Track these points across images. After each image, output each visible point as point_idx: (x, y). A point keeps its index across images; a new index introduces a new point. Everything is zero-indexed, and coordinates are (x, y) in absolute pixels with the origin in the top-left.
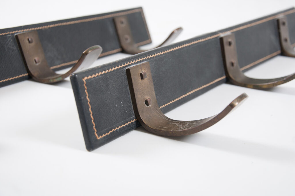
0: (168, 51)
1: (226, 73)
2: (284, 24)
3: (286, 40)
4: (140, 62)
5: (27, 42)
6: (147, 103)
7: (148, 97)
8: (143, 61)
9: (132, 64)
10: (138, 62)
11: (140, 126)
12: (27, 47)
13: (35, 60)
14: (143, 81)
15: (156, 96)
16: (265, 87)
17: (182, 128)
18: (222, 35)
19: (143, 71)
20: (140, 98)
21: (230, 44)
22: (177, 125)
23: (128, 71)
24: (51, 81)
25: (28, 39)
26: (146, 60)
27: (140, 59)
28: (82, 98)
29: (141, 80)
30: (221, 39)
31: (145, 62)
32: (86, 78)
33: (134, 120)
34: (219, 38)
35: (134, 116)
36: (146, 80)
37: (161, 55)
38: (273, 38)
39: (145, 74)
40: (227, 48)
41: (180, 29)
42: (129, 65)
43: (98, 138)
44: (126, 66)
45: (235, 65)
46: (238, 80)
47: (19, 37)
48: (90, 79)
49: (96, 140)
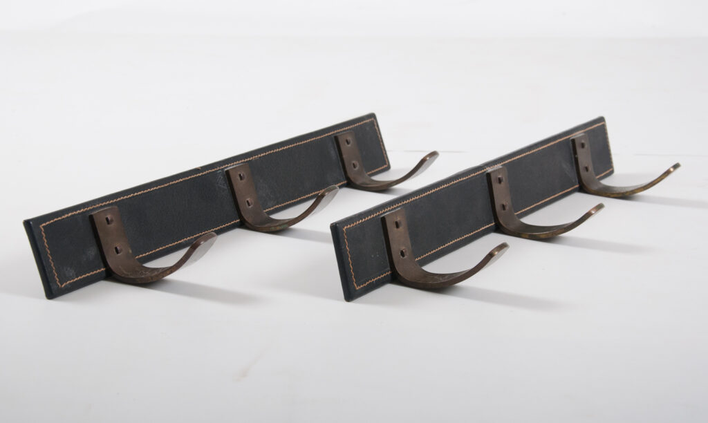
0: (424, 195)
1: (496, 218)
2: (583, 146)
3: (587, 169)
4: (395, 208)
5: (239, 178)
6: (403, 254)
7: (404, 248)
8: (398, 207)
9: (387, 212)
10: (392, 209)
11: (396, 279)
12: (239, 185)
13: (248, 202)
14: (399, 230)
15: (412, 246)
16: (543, 237)
17: (442, 280)
18: (489, 170)
19: (398, 219)
20: (396, 248)
21: (500, 181)
22: (436, 277)
23: (383, 220)
24: (273, 229)
25: (240, 175)
26: (400, 206)
27: (395, 206)
28: (343, 247)
29: (396, 229)
30: (489, 175)
31: (399, 209)
32: (346, 227)
33: (390, 272)
34: (485, 174)
35: (389, 268)
36: (401, 229)
37: (416, 200)
38: (567, 167)
39: (400, 223)
40: (496, 186)
41: (433, 154)
42: (384, 213)
43: (357, 289)
44: (382, 214)
45: (507, 208)
46: (511, 227)
47: (231, 173)
48: (350, 228)
49: (356, 290)
